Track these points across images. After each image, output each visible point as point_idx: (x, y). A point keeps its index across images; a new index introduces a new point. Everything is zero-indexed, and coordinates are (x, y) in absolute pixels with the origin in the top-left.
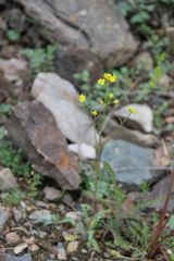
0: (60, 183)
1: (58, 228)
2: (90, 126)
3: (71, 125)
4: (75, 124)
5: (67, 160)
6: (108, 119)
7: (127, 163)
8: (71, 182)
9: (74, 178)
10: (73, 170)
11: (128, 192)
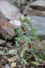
0: (4, 35)
1: (5, 57)
2: (18, 12)
3: (8, 12)
4: (10, 11)
5: (6, 23)
6: (27, 7)
7: (39, 26)
8: (9, 33)
9: (10, 31)
10: (10, 28)
11: (41, 40)
